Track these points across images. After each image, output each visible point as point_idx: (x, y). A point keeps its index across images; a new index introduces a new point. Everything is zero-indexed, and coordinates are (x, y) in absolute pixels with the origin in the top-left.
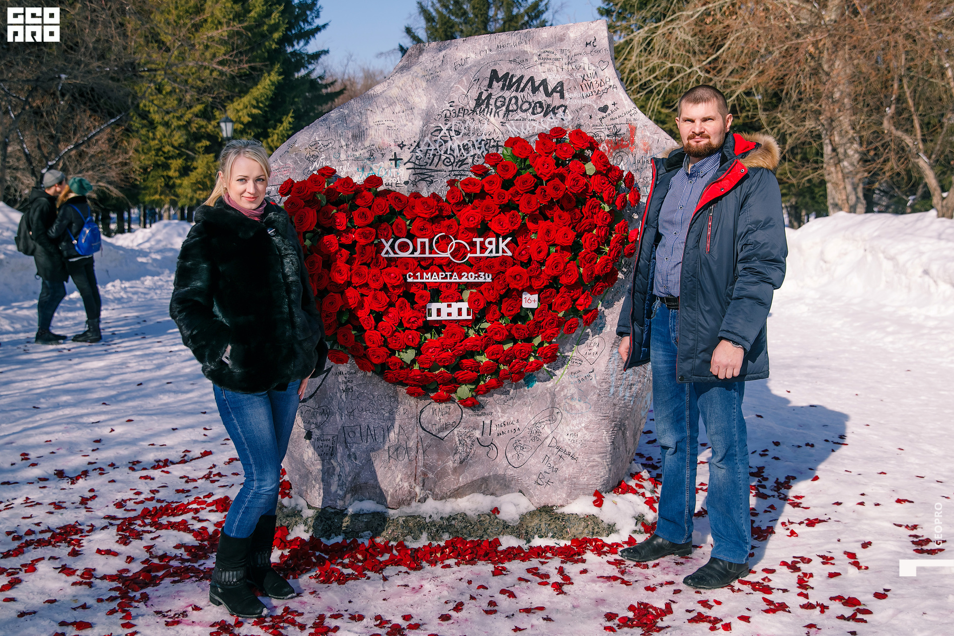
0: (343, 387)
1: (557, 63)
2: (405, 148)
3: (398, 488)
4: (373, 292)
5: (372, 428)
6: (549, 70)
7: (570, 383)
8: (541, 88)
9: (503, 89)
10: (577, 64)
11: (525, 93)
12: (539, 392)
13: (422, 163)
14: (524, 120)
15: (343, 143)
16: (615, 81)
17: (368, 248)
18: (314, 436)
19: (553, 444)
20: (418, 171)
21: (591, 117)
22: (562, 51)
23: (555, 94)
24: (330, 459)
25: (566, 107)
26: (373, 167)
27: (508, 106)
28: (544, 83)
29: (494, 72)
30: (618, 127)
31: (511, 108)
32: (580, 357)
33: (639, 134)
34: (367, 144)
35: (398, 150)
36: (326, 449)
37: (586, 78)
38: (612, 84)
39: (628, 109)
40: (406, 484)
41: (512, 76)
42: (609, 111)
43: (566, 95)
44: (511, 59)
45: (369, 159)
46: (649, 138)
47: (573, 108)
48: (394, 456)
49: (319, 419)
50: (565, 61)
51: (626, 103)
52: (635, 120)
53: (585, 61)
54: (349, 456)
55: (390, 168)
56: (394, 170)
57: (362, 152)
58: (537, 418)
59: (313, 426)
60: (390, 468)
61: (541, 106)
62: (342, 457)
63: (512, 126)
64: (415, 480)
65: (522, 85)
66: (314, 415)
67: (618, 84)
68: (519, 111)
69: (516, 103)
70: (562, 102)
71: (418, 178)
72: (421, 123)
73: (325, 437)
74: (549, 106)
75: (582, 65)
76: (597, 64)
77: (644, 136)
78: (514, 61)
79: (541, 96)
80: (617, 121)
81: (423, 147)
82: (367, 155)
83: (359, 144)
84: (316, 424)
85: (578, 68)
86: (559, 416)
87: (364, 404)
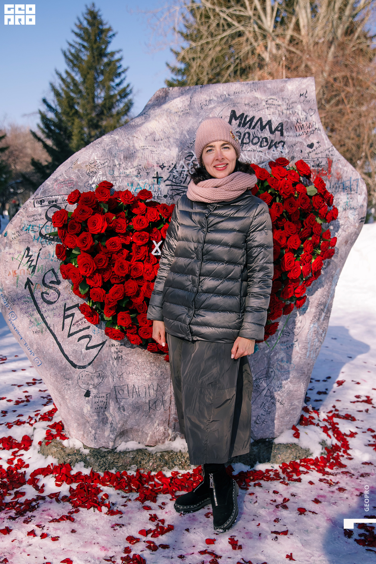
0: (115, 356)
1: (279, 108)
2: (165, 169)
3: (155, 431)
4: (146, 283)
5: (137, 387)
6: (273, 113)
7: (281, 349)
8: (267, 127)
9: (239, 126)
10: (293, 110)
11: (255, 130)
12: (259, 356)
13: (177, 181)
14: (254, 151)
15: (117, 163)
16: (319, 125)
17: (142, 248)
18: (92, 394)
19: (268, 394)
20: (175, 187)
21: (302, 152)
22: (283, 99)
23: (277, 132)
24: (104, 411)
25: (284, 143)
26: (140, 182)
27: (243, 139)
28: (269, 123)
29: (233, 112)
30: (320, 160)
31: (245, 141)
32: (289, 330)
33: (334, 166)
34: (135, 164)
35: (159, 170)
36: (101, 404)
37: (299, 121)
38: (317, 127)
39: (327, 146)
40: (162, 428)
41: (246, 116)
42: (314, 148)
43: (285, 134)
44: (246, 103)
45: (137, 176)
46: (341, 169)
47: (289, 144)
48: (153, 407)
49: (96, 381)
50: (285, 107)
51: (326, 142)
52: (332, 155)
53: (299, 108)
54: (119, 408)
55: (153, 184)
56: (156, 186)
57: (131, 170)
58: (257, 376)
59: (91, 387)
60: (150, 416)
61: (267, 141)
62: (114, 409)
63: (245, 155)
64: (169, 424)
65: (253, 124)
66: (92, 378)
67: (322, 128)
68: (250, 144)
69: (249, 137)
70: (282, 139)
71: (175, 193)
72: (177, 149)
73: (101, 395)
74: (272, 141)
75: (297, 111)
76: (307, 111)
77: (338, 168)
78: (248, 104)
79: (266, 133)
80: (320, 155)
81: (179, 169)
82: (135, 173)
83: (129, 164)
84: (94, 385)
85: (294, 113)
86: (273, 374)
87: (130, 369)
